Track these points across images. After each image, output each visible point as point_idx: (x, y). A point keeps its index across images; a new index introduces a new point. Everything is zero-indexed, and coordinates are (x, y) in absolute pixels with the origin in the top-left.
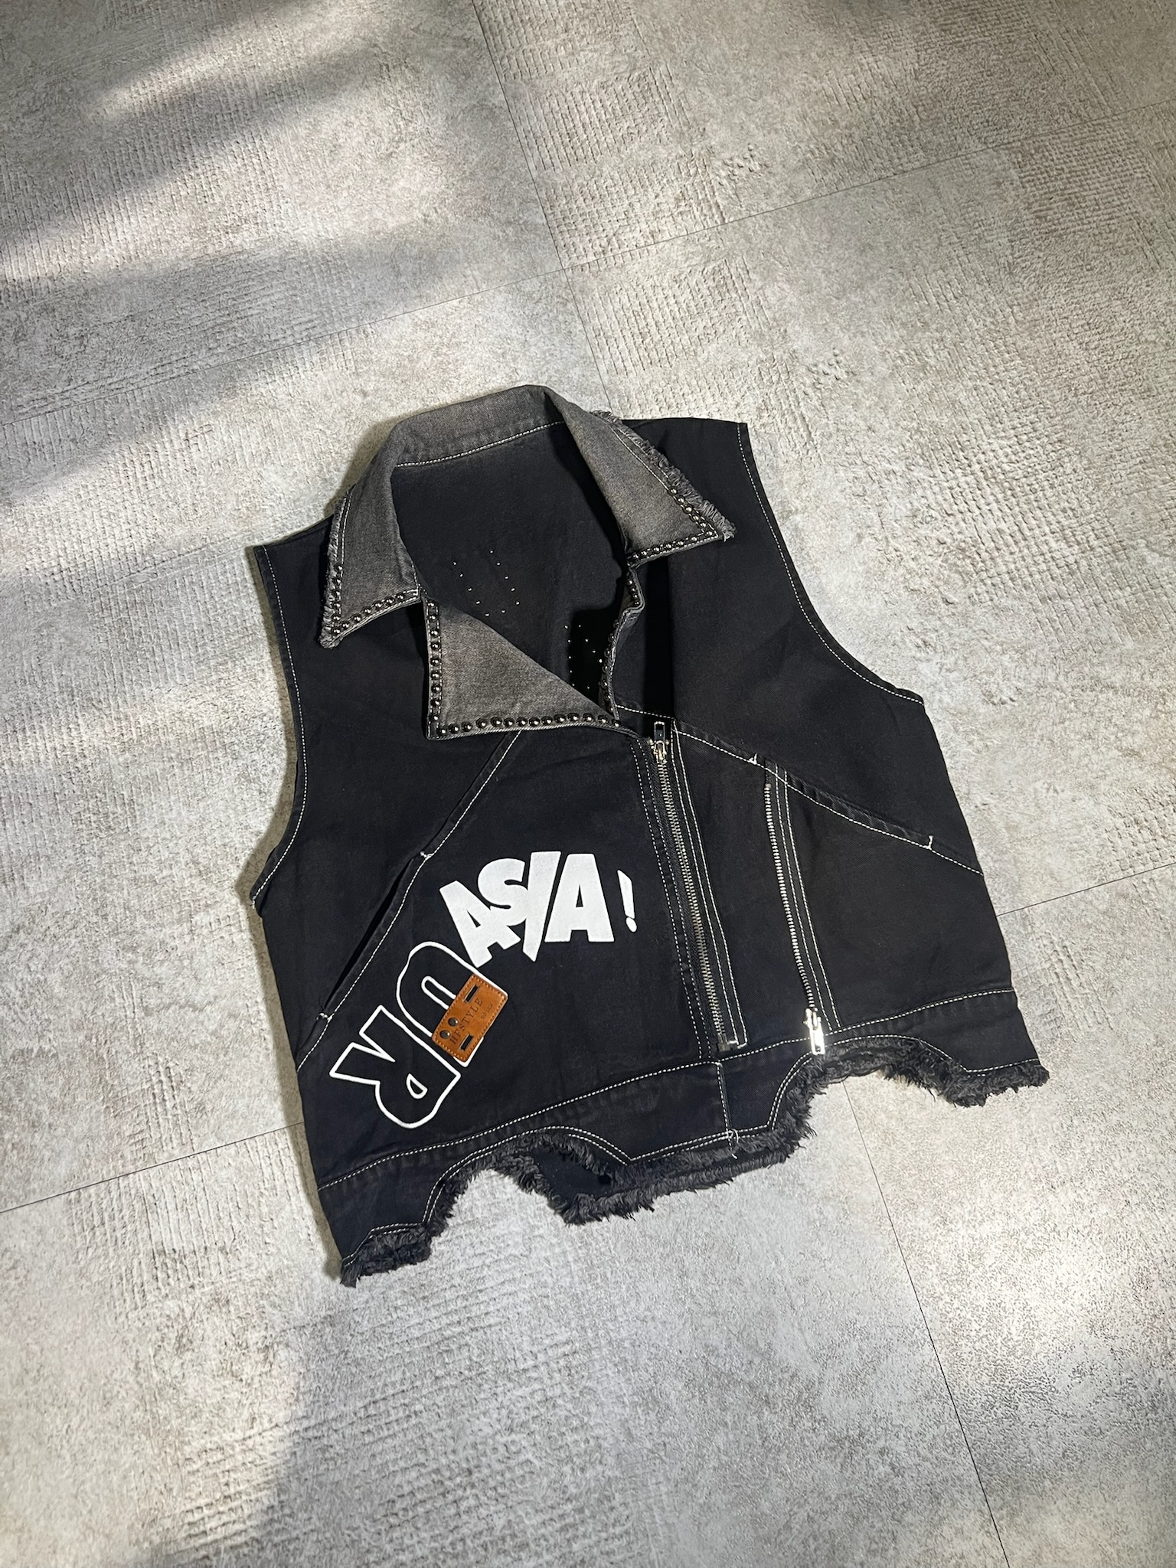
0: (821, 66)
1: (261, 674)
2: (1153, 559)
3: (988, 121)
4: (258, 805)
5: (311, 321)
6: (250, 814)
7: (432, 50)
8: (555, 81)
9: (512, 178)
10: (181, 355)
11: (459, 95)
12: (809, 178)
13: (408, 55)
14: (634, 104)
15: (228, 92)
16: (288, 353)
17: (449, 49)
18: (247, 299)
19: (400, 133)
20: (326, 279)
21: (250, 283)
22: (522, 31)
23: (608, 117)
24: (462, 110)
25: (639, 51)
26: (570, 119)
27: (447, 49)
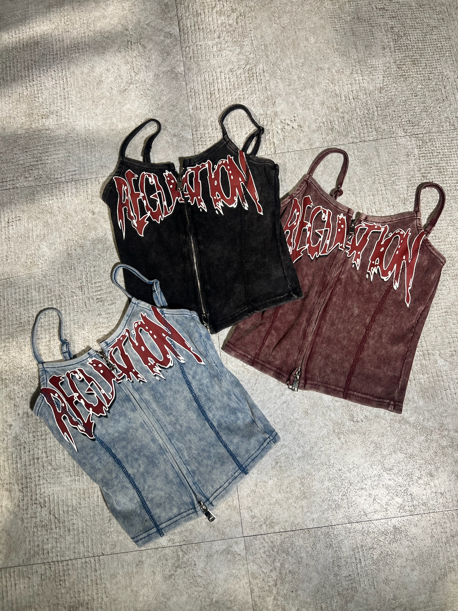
0: (336, 78)
1: (24, 347)
2: (441, 362)
3: (409, 121)
4: (13, 411)
5: (75, 171)
6: (9, 415)
7: (154, 37)
8: (209, 64)
9: (180, 112)
10: (12, 178)
11: (163, 64)
13: (142, 38)
14: (244, 82)
15: (54, 43)
16: (61, 186)
17: (162, 38)
18: (47, 154)
19: (132, 79)
20: (85, 150)
21: (49, 146)
22: (198, 34)
23: (231, 87)
24: (163, 72)
25: (251, 54)
26: (213, 85)
27: (161, 38)
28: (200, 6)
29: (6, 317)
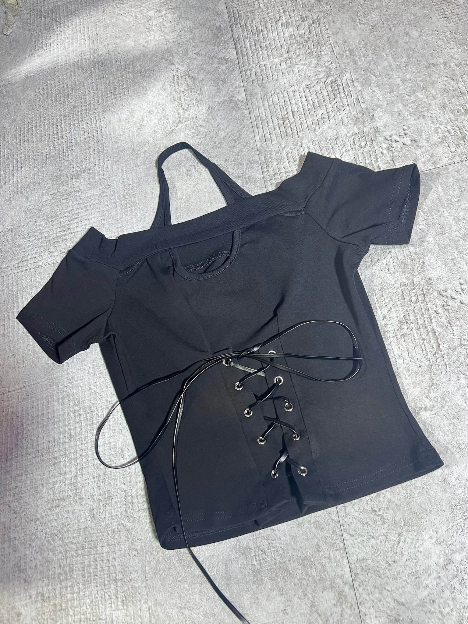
7: (205, 66)
8: (278, 84)
9: (244, 147)
10: (34, 256)
11: (218, 94)
12: (445, 150)
13: (190, 70)
14: (327, 98)
19: (180, 117)
20: (123, 211)
21: (80, 211)
22: (261, 53)
23: (309, 107)
24: (219, 103)
25: (333, 64)
26: (285, 108)
27: (214, 65)
28: (261, 22)
29: (19, 443)
